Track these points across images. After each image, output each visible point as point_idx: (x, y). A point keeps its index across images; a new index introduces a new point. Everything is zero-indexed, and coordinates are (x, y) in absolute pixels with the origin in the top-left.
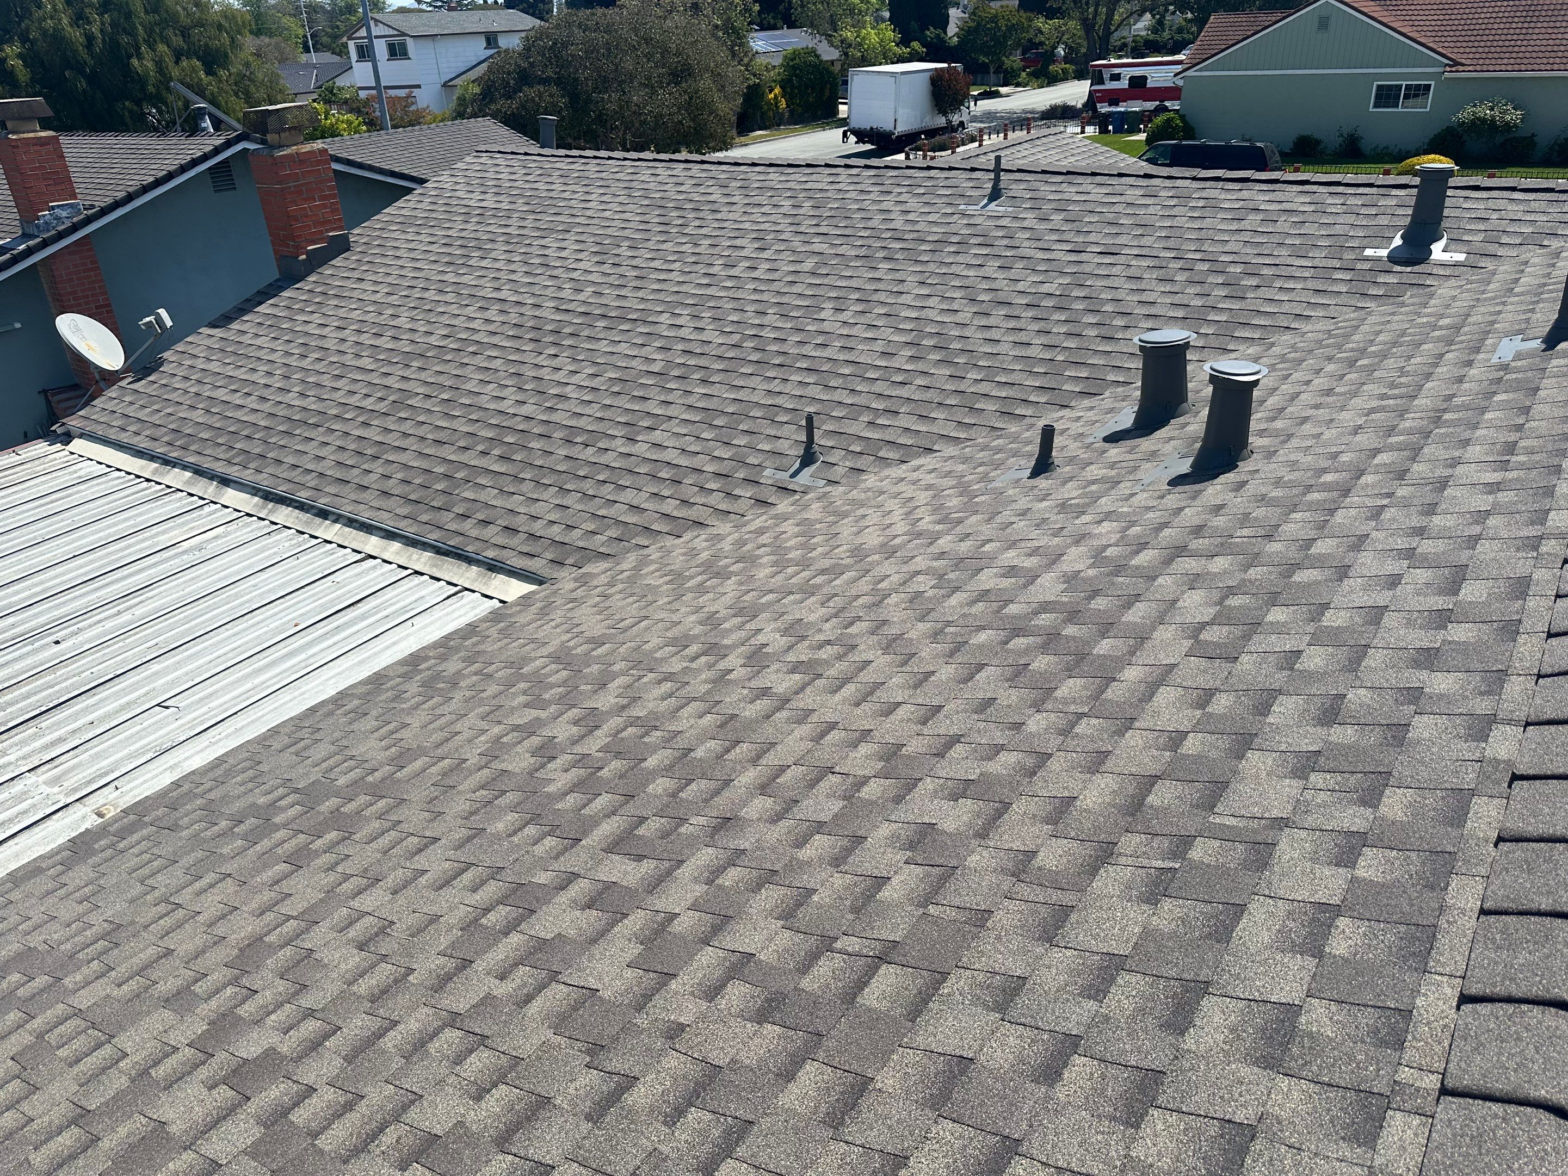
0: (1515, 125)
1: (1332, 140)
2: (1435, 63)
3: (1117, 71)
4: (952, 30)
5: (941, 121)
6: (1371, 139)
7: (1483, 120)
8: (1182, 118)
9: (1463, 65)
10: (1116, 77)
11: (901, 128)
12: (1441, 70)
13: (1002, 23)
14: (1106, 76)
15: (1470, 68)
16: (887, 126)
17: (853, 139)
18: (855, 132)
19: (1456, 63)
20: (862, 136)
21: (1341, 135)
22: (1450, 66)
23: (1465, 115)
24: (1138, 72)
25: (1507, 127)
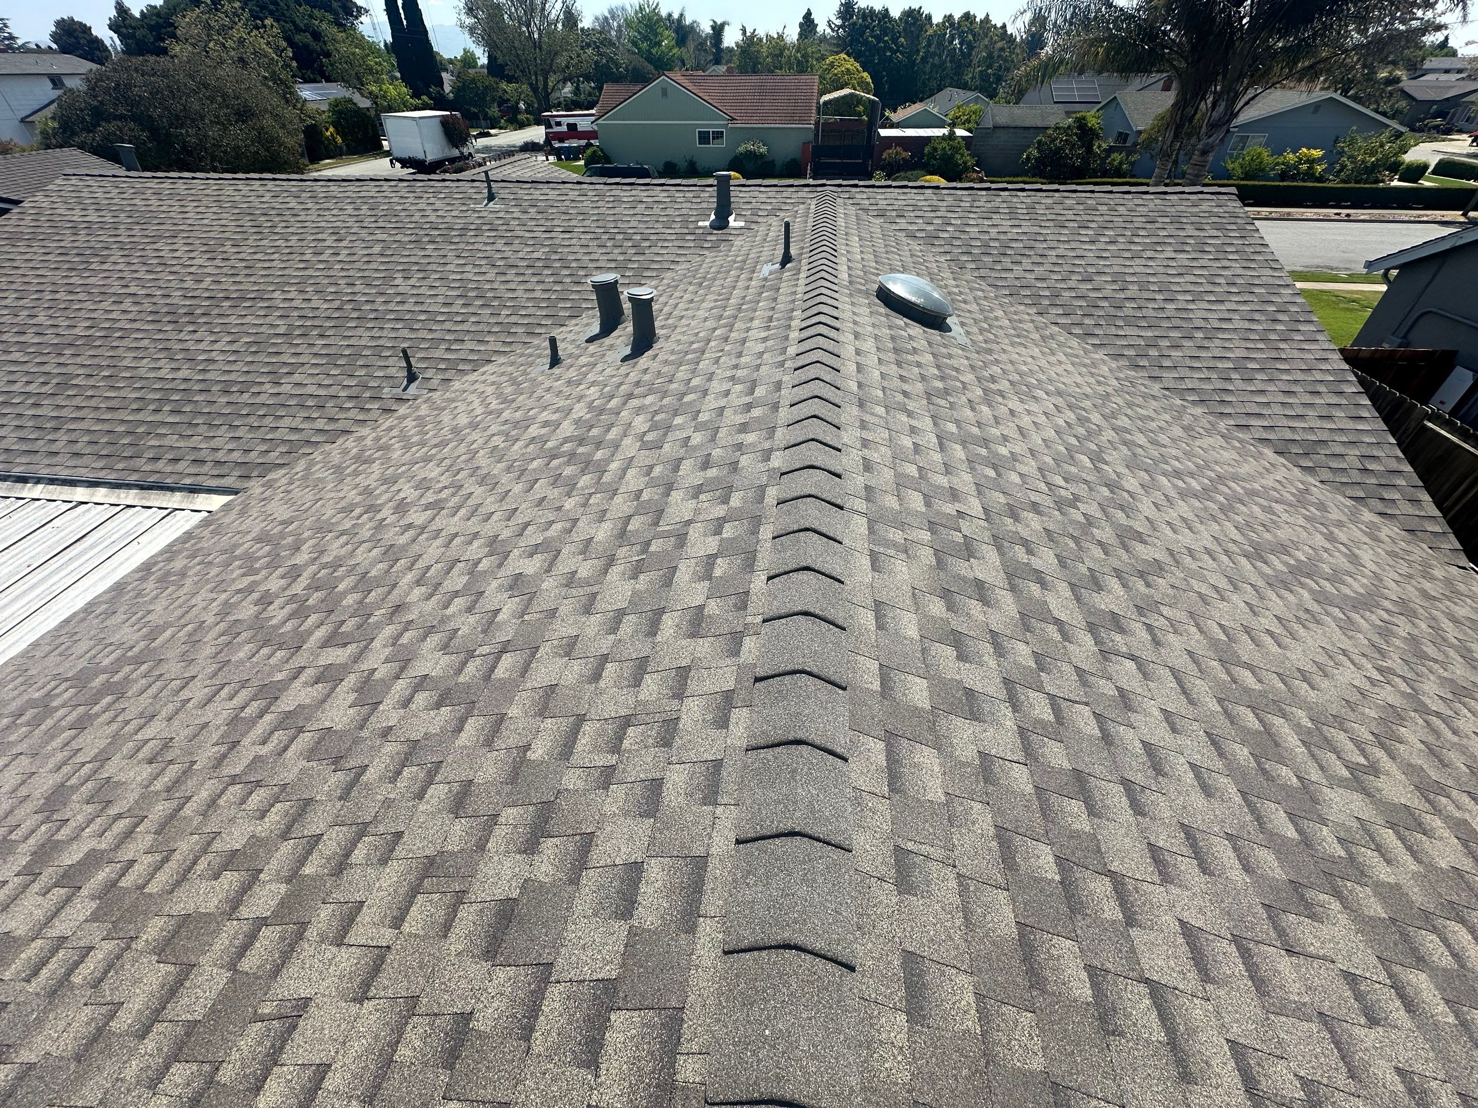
1: (683, 165)
2: (723, 119)
3: (558, 119)
4: (447, 88)
5: (456, 153)
6: (701, 164)
7: (750, 152)
8: (602, 150)
9: (736, 120)
10: (559, 124)
11: (430, 158)
13: (479, 84)
14: (553, 123)
16: (421, 156)
17: (398, 165)
18: (399, 160)
19: (733, 119)
20: (405, 162)
21: (686, 161)
23: (741, 149)
24: (571, 120)
25: (762, 156)
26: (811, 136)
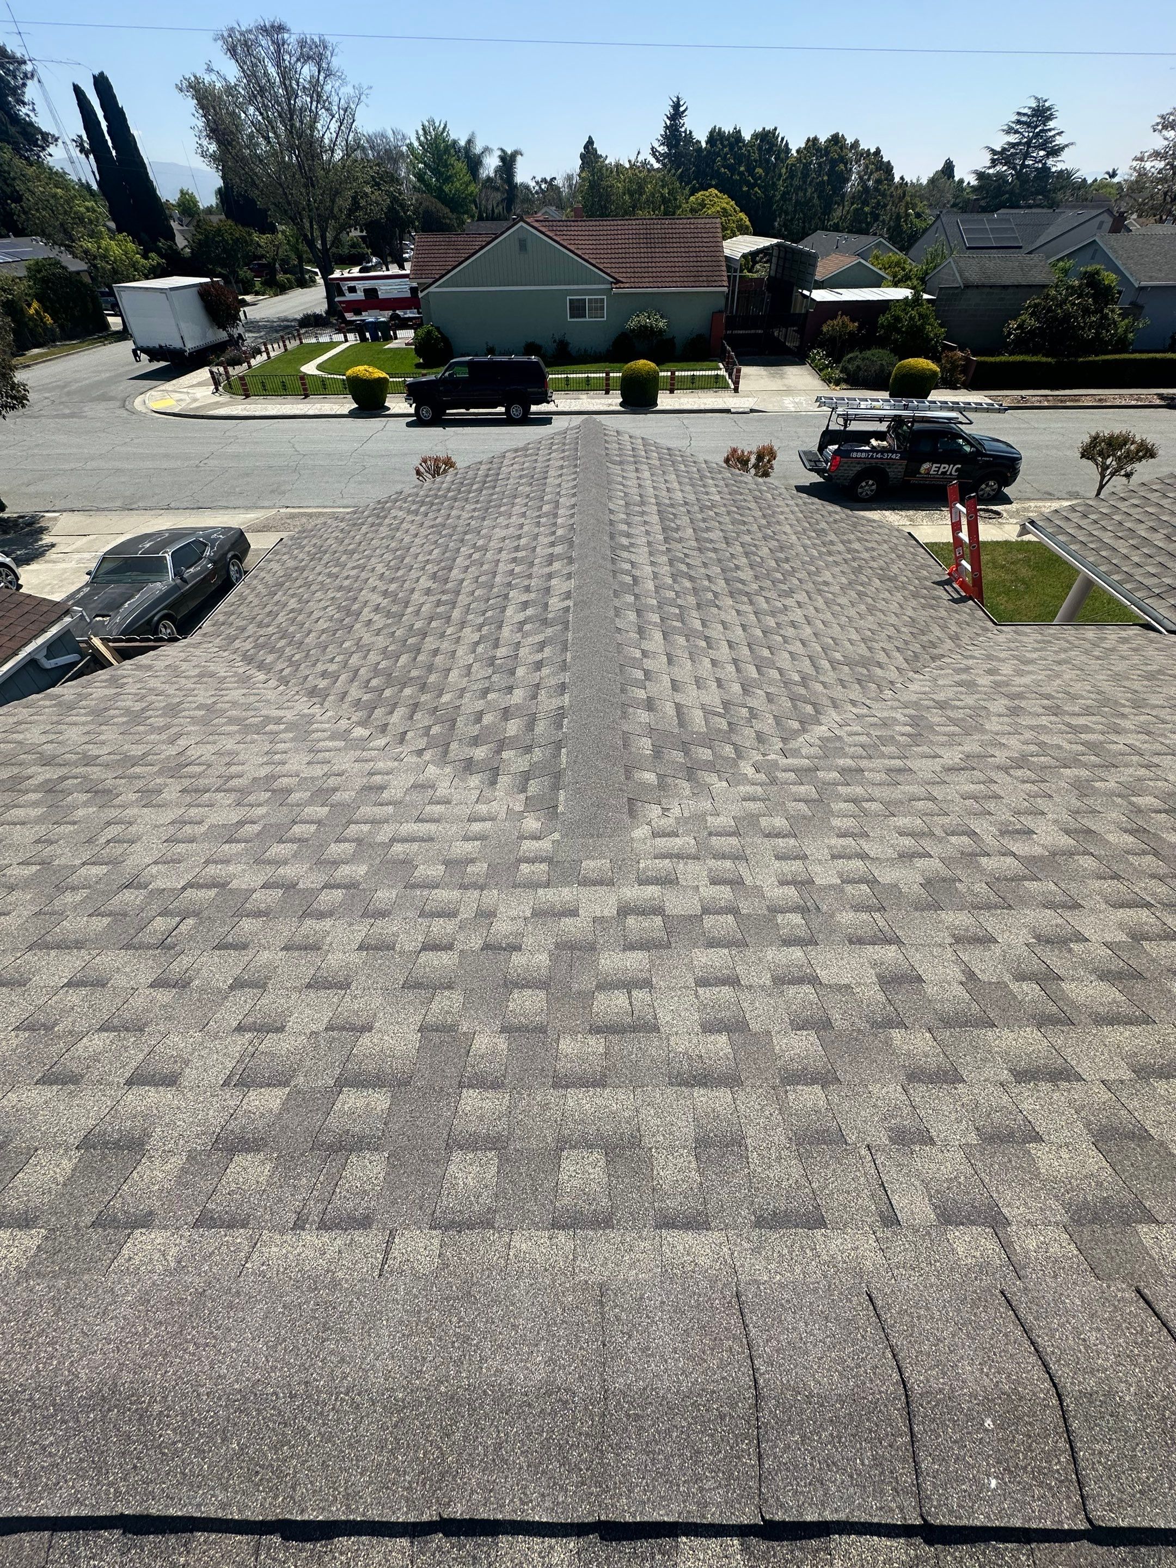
0: (665, 331)
1: (550, 347)
2: (604, 282)
3: (352, 284)
10: (352, 290)
11: (190, 345)
12: (609, 286)
14: (345, 288)
15: (627, 285)
16: (177, 344)
19: (618, 282)
20: (155, 353)
21: (555, 341)
22: (615, 284)
23: (633, 324)
24: (369, 284)
25: (661, 331)
26: (722, 302)
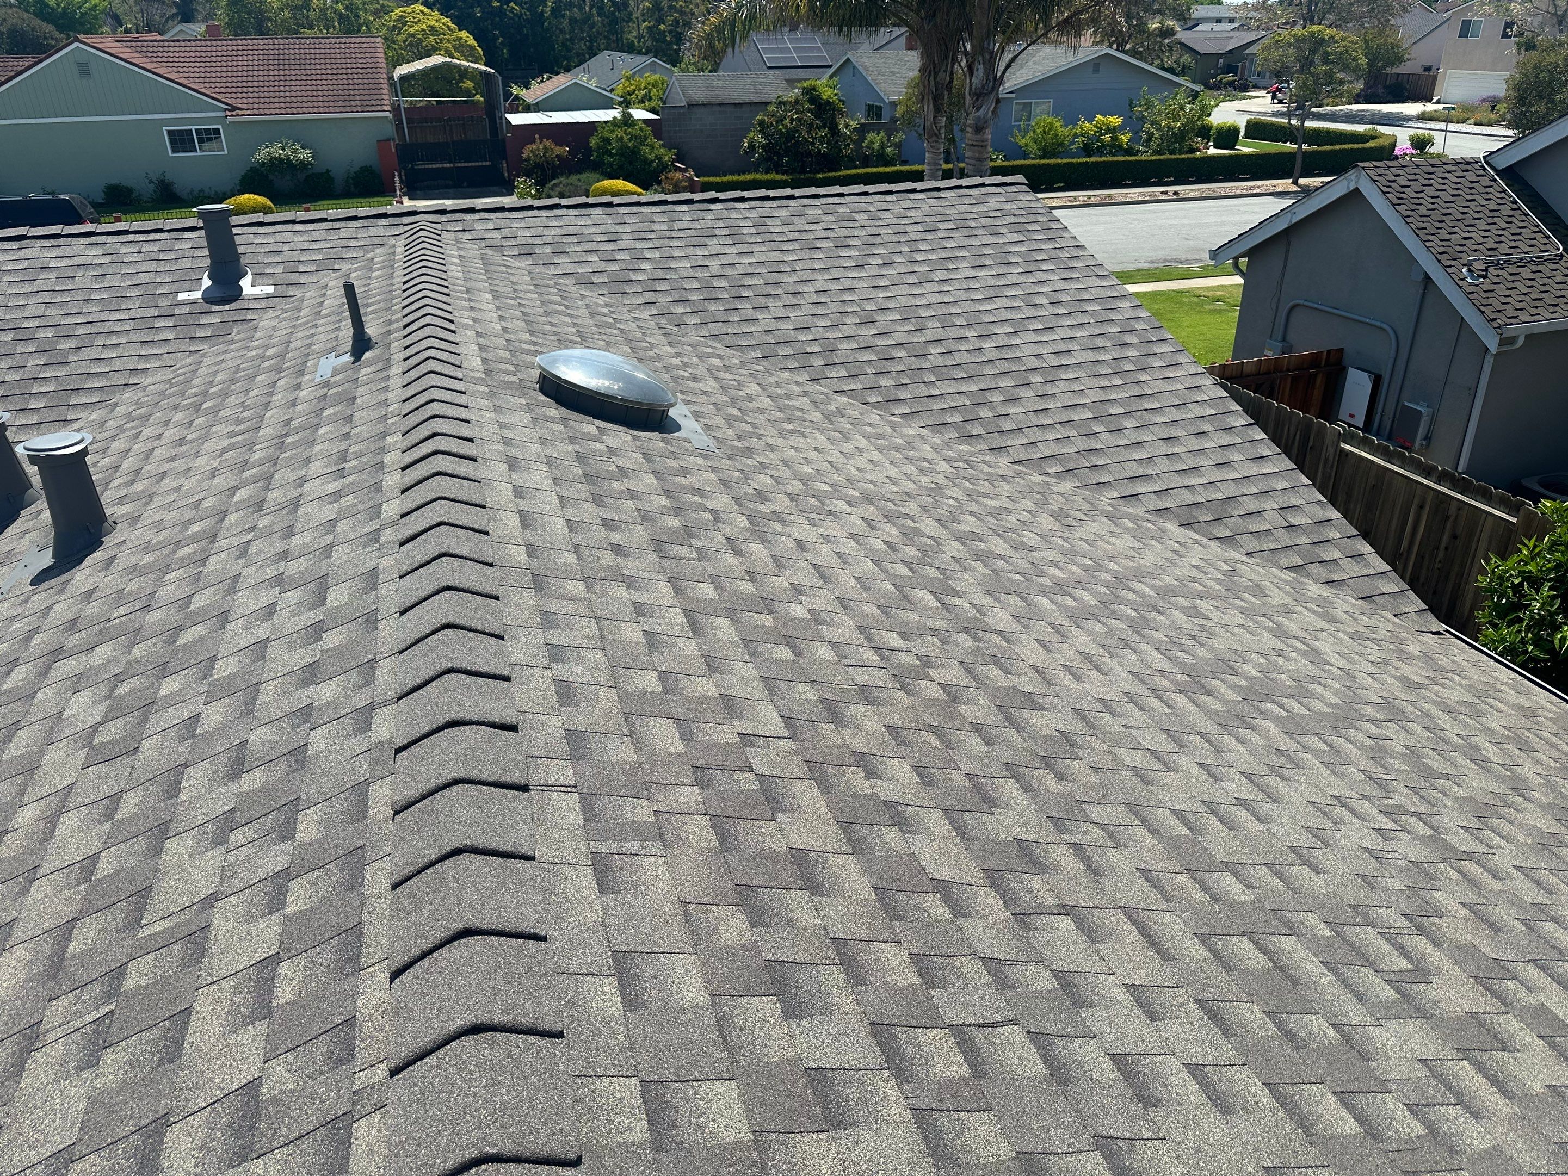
0: (309, 163)
1: (147, 190)
6: (183, 184)
7: (280, 159)
9: (241, 109)
12: (223, 114)
15: (249, 112)
19: (235, 108)
21: (151, 182)
22: (230, 111)
23: (262, 154)
25: (303, 165)
26: (390, 130)
